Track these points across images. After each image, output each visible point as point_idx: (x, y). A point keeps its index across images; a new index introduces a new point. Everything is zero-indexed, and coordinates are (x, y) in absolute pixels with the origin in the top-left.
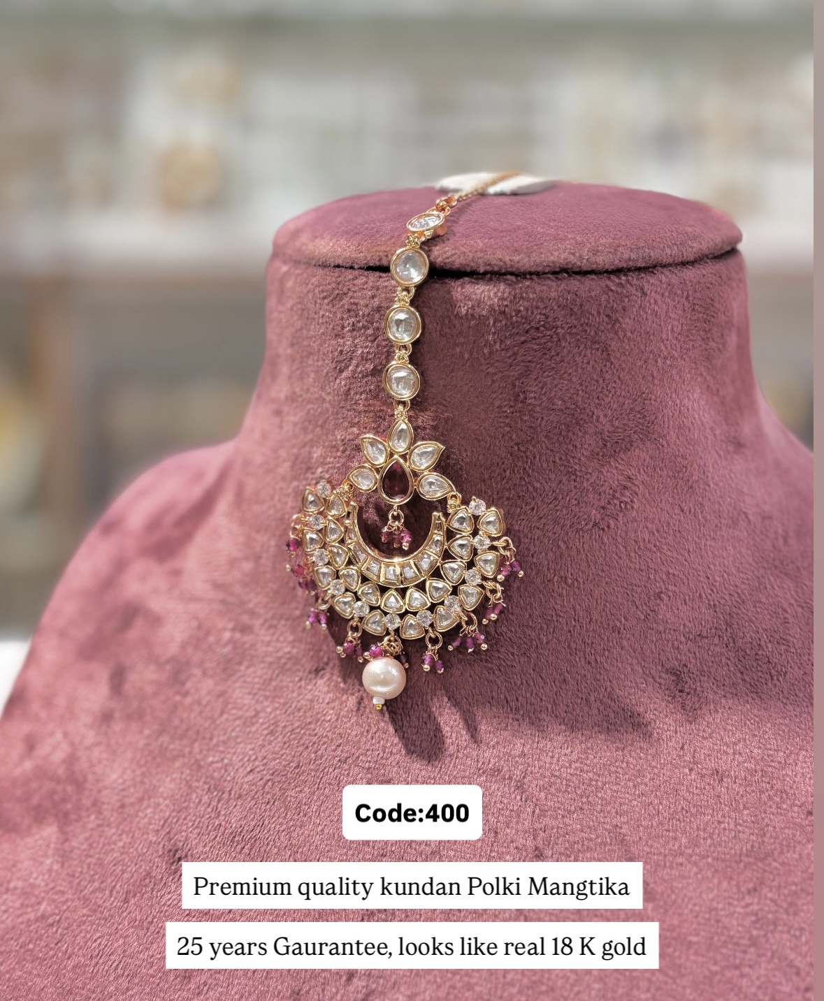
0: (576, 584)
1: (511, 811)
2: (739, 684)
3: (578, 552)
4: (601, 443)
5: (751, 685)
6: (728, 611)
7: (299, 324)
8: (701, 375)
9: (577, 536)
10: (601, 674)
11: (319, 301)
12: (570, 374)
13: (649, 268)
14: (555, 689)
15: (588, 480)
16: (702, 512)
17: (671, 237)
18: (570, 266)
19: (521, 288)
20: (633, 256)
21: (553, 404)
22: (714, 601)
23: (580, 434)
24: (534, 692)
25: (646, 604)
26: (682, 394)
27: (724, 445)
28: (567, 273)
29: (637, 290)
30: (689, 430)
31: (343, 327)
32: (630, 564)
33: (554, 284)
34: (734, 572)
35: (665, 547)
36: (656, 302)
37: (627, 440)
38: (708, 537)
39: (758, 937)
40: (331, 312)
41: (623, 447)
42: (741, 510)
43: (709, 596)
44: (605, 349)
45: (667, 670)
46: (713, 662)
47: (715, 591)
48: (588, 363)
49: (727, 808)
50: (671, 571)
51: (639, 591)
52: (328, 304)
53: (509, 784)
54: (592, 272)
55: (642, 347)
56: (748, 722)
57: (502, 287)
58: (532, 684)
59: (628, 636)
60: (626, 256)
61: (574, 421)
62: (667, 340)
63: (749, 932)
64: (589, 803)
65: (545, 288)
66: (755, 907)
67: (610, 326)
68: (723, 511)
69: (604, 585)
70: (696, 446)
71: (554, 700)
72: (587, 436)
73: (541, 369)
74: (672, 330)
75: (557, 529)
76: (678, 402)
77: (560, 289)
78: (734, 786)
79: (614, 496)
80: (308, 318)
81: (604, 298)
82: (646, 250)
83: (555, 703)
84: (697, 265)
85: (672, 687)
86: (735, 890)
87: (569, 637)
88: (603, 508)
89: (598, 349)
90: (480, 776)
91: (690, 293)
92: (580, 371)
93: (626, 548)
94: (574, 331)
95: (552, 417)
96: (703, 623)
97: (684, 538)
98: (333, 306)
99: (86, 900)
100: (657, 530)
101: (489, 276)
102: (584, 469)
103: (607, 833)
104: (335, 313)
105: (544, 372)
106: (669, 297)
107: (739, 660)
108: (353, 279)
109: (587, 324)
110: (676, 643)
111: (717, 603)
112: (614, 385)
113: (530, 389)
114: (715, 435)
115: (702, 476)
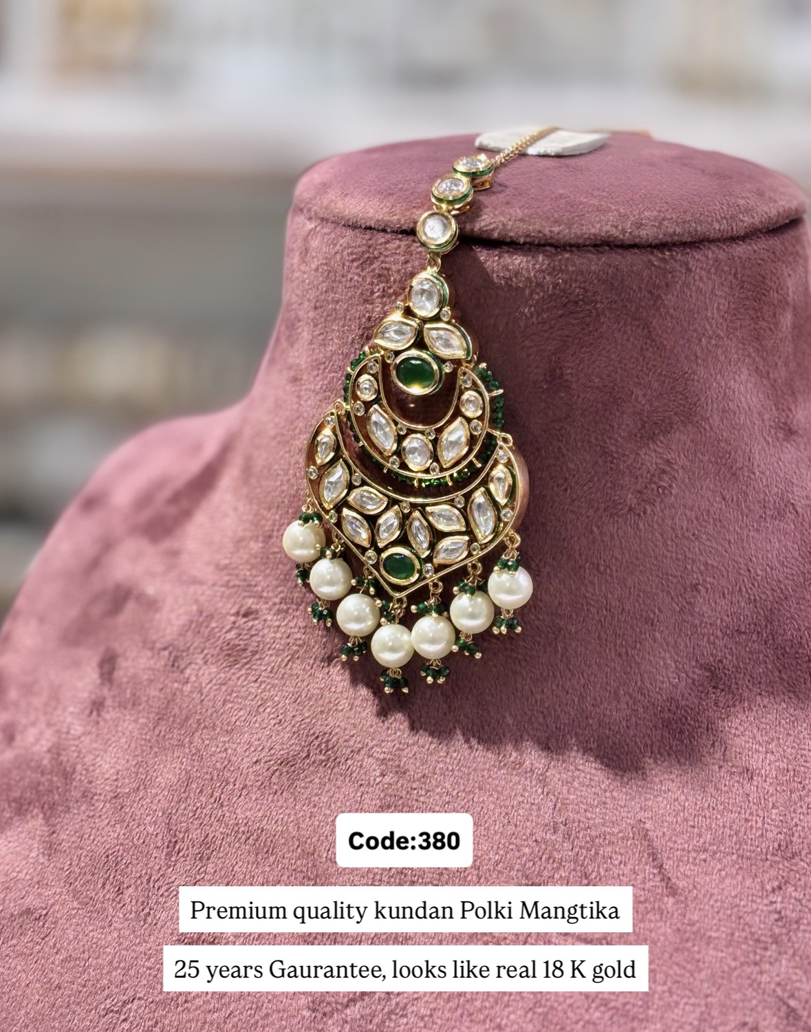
0: (608, 571)
1: (533, 804)
2: (776, 682)
3: (612, 537)
4: (639, 425)
5: (788, 684)
6: (769, 607)
7: (324, 287)
8: (749, 356)
9: (611, 520)
10: (631, 667)
11: (347, 264)
12: (609, 351)
13: (695, 242)
14: (582, 681)
15: (624, 462)
16: (745, 501)
17: (721, 211)
18: (611, 239)
19: (560, 260)
20: (678, 230)
21: (590, 381)
22: (754, 595)
23: (618, 414)
24: (561, 683)
25: (681, 595)
26: (728, 376)
27: (773, 431)
28: (608, 245)
29: (681, 266)
30: (735, 414)
31: (372, 293)
32: (665, 552)
33: (594, 257)
34: (778, 566)
35: (704, 537)
36: (701, 278)
37: (667, 421)
38: (751, 528)
39: (781, 934)
40: (359, 275)
41: (663, 428)
42: (789, 501)
43: (749, 591)
44: (646, 325)
45: (701, 665)
46: (750, 659)
47: (756, 584)
48: (628, 340)
49: (755, 807)
50: (709, 562)
51: (675, 581)
52: (357, 268)
53: (531, 777)
54: (635, 246)
55: (685, 324)
56: (783, 721)
57: (541, 258)
58: (559, 675)
59: (661, 628)
60: (671, 230)
61: (612, 400)
62: (713, 318)
63: (771, 930)
64: (614, 798)
65: (585, 261)
66: (779, 906)
67: (652, 302)
68: (769, 500)
69: (638, 573)
70: (742, 431)
71: (581, 693)
72: (625, 416)
73: (578, 344)
74: (718, 309)
75: (591, 512)
76: (723, 384)
77: (600, 263)
78: (765, 785)
79: (651, 480)
80: (334, 281)
81: (646, 273)
82: (693, 224)
83: (583, 697)
84: (749, 241)
85: (705, 684)
86: (758, 887)
87: (599, 627)
88: (640, 492)
89: (638, 326)
90: (500, 769)
91: (739, 270)
92: (619, 347)
93: (662, 535)
94: (614, 306)
95: (588, 395)
96: (742, 618)
97: (725, 527)
98: (363, 270)
99: (76, 894)
100: (697, 519)
101: (528, 246)
102: (620, 450)
103: (630, 828)
104: (364, 278)
105: (582, 347)
106: (715, 274)
107: (778, 658)
108: (386, 243)
109: (628, 300)
110: (712, 638)
111: (758, 599)
112: (654, 363)
113: (566, 364)
114: (763, 420)
115: (746, 463)
